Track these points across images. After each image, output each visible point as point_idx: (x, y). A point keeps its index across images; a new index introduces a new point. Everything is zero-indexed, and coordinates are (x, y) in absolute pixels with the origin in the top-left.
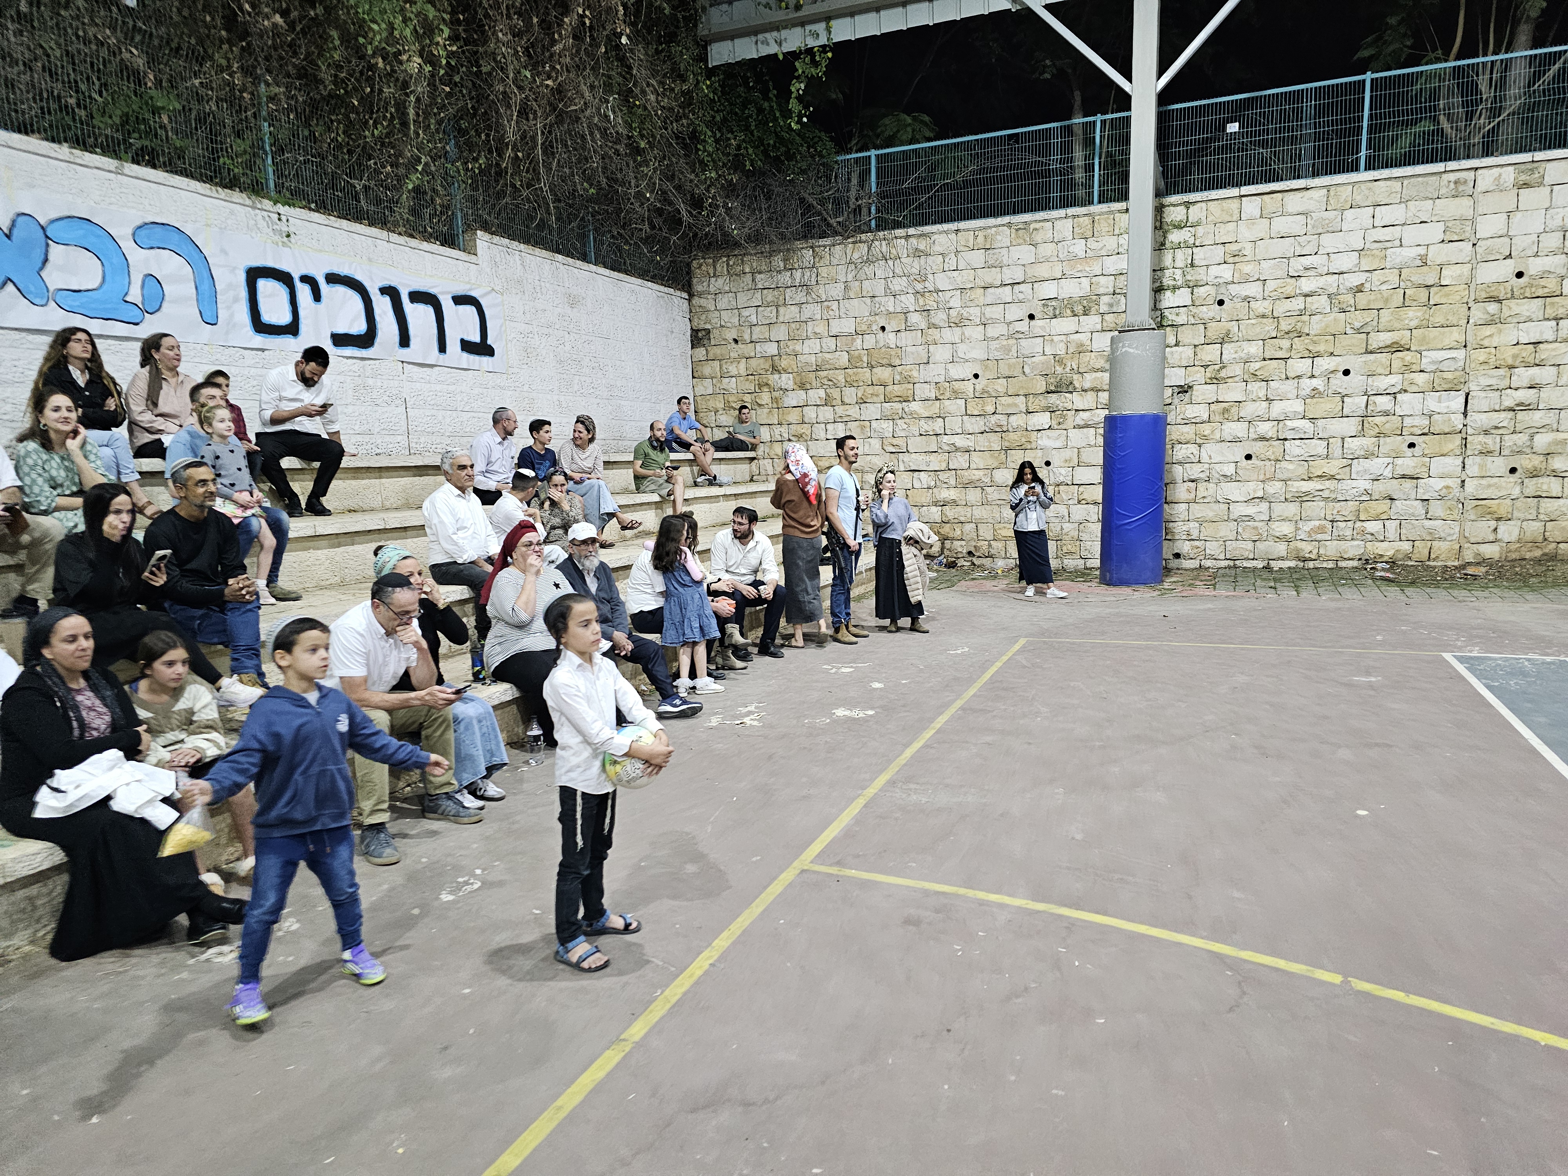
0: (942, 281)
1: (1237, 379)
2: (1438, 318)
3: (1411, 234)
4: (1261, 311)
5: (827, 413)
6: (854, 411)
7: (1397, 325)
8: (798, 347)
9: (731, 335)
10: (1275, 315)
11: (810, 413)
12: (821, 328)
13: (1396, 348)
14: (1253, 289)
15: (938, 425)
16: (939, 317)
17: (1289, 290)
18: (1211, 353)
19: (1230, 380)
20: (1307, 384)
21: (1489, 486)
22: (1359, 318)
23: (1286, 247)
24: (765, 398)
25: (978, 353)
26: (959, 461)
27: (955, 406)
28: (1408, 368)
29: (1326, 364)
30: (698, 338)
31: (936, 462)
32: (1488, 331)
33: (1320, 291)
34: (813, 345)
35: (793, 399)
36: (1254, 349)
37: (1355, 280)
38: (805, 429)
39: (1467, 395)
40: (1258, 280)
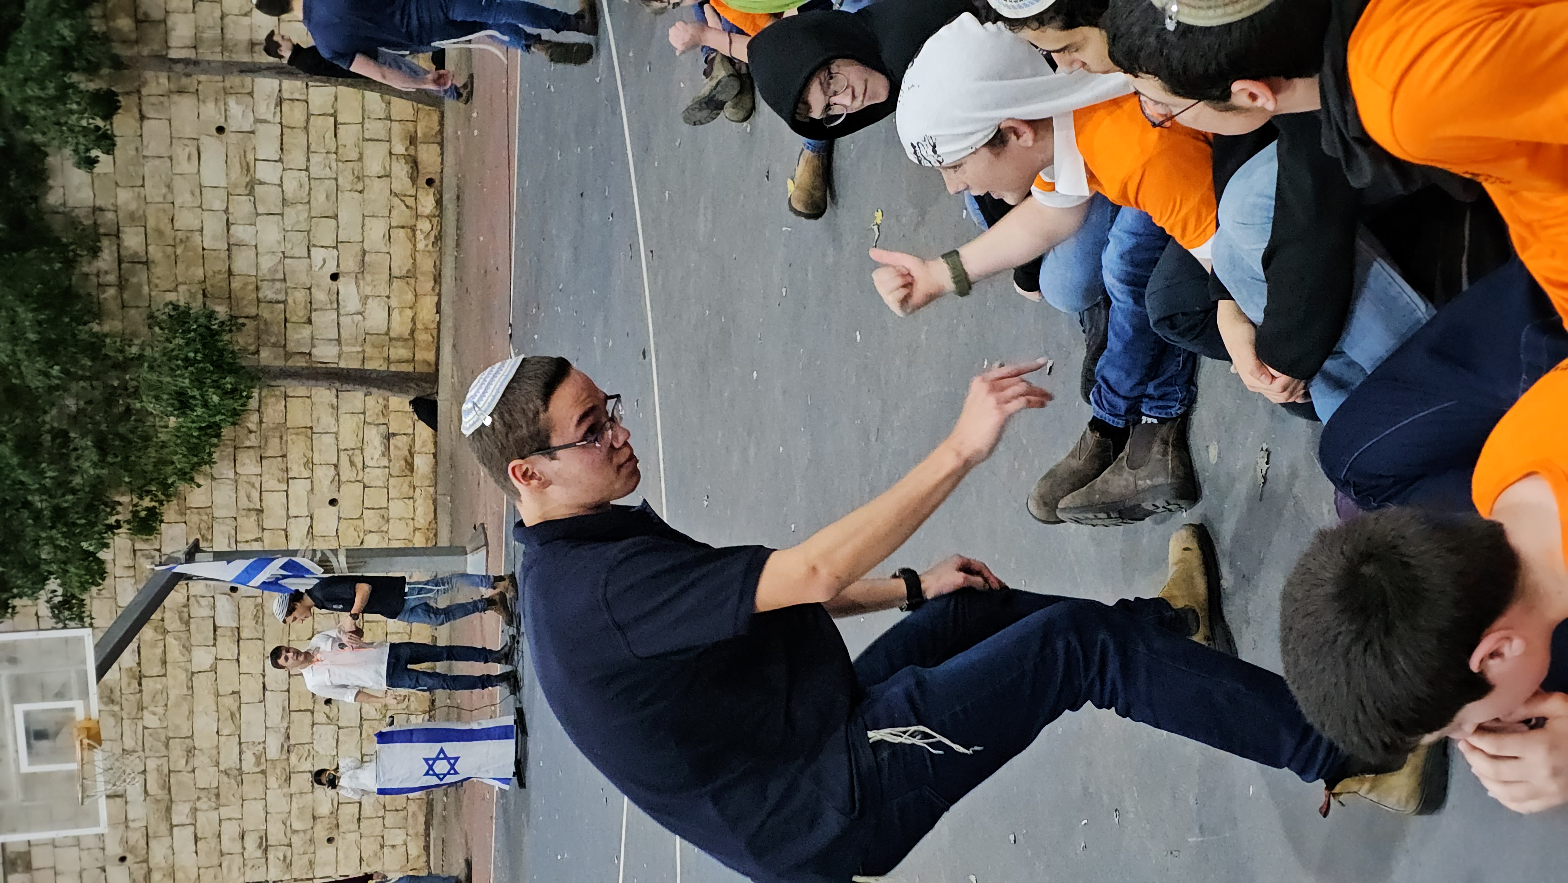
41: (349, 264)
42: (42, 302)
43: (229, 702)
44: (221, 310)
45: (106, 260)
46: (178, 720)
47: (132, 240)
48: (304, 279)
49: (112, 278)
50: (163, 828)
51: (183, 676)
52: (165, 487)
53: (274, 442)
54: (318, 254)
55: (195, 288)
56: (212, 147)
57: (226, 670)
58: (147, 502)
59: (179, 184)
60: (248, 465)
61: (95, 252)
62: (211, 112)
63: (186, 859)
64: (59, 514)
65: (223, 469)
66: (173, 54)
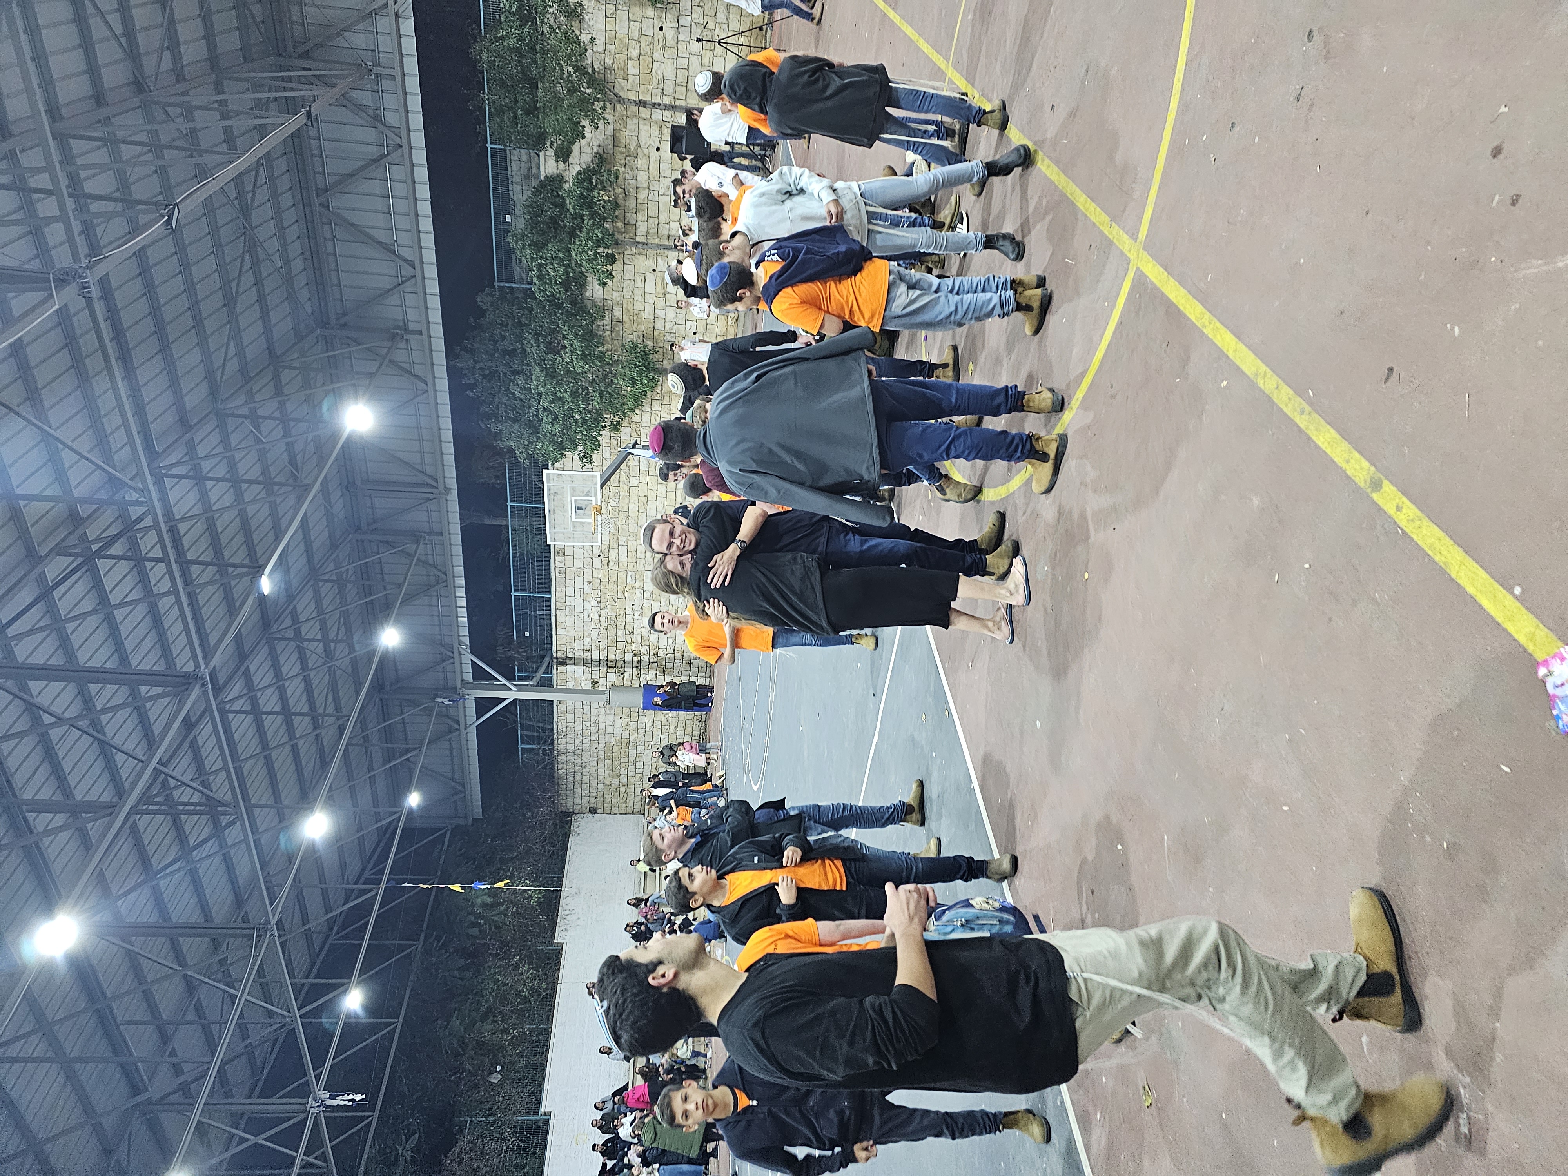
0: (578, 728)
2: (615, 579)
3: (579, 584)
4: (604, 630)
5: (632, 768)
6: (632, 759)
8: (601, 778)
9: (593, 800)
11: (630, 774)
12: (594, 769)
13: (625, 592)
14: (595, 633)
15: (641, 732)
16: (594, 729)
18: (620, 646)
20: (636, 616)
22: (611, 602)
23: (579, 623)
24: (623, 789)
25: (611, 717)
26: (658, 724)
27: (633, 726)
28: (634, 587)
29: (629, 611)
30: (593, 811)
31: (657, 732)
33: (598, 612)
34: (601, 772)
35: (624, 780)
36: (620, 632)
37: (595, 604)
38: (638, 776)
41: (701, 329)
42: (583, 339)
43: (643, 499)
44: (650, 344)
45: (607, 320)
46: (623, 504)
47: (617, 313)
48: (682, 333)
49: (608, 328)
50: (616, 546)
51: (626, 488)
52: (624, 414)
53: (667, 398)
54: (689, 323)
55: (640, 334)
56: (650, 277)
57: (643, 487)
58: (617, 419)
59: (636, 291)
60: (656, 406)
61: (603, 317)
62: (651, 263)
63: (623, 558)
64: (584, 421)
65: (647, 408)
66: (638, 239)
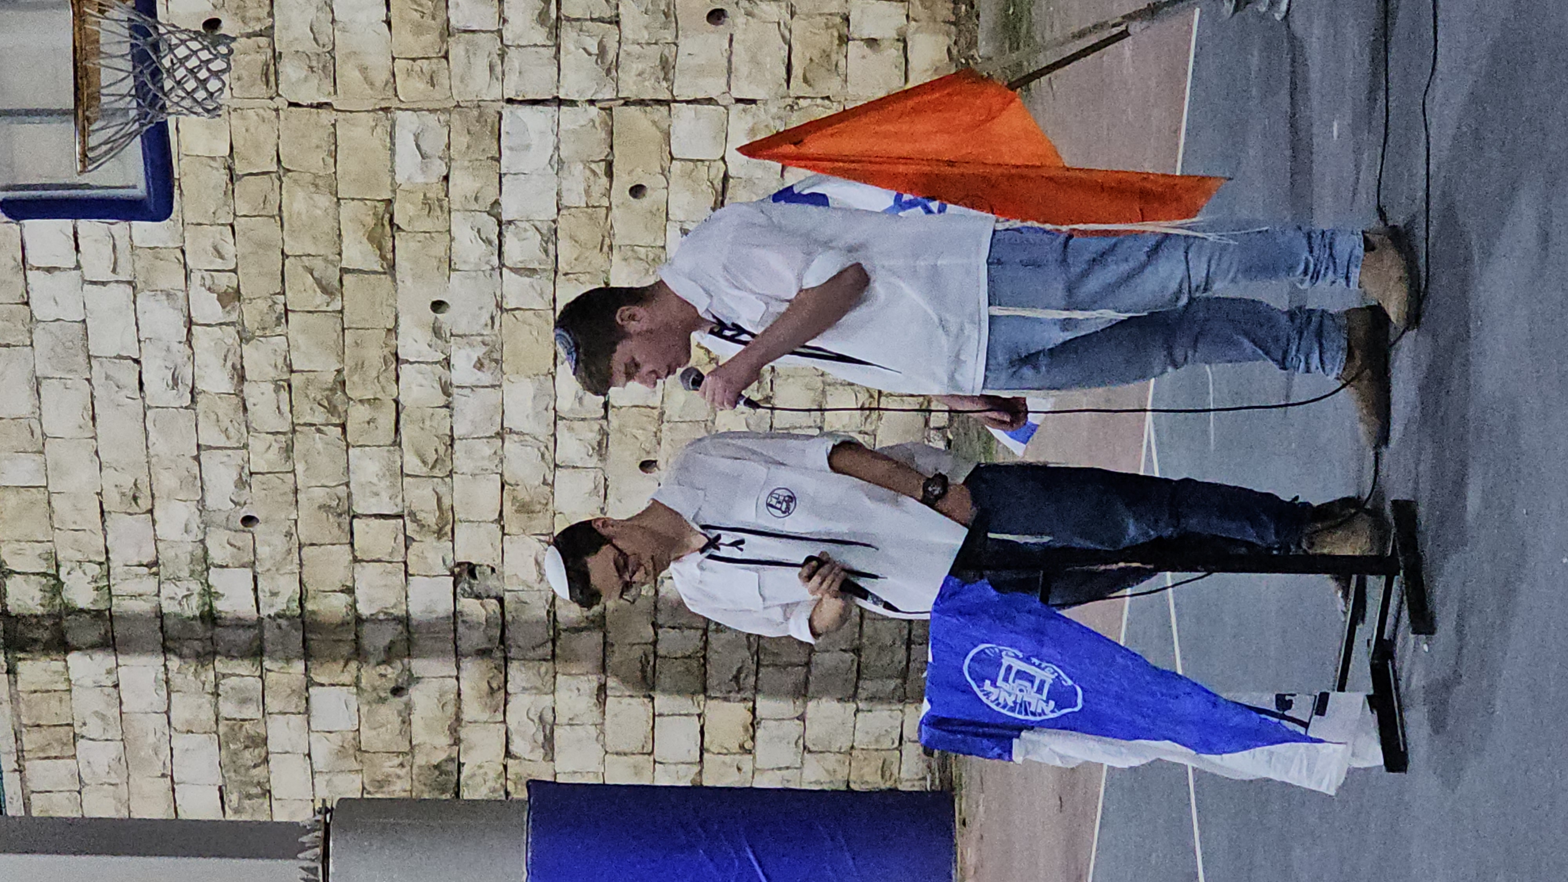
1: (443, 490)
4: (274, 455)
7: (328, 225)
10: (287, 428)
17: (226, 408)
19: (446, 502)
20: (466, 372)
21: (755, 61)
28: (438, 207)
29: (416, 341)
32: (349, 74)
33: (232, 359)
39: (510, 101)
40: (197, 458)
